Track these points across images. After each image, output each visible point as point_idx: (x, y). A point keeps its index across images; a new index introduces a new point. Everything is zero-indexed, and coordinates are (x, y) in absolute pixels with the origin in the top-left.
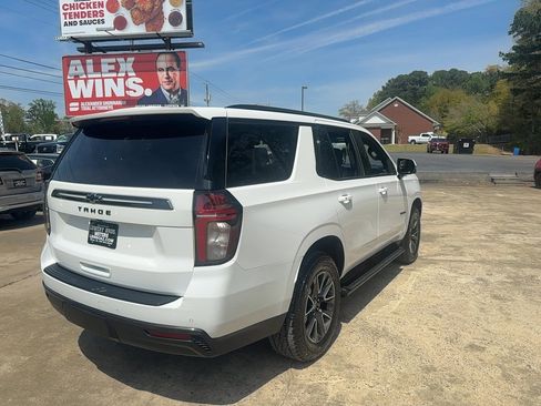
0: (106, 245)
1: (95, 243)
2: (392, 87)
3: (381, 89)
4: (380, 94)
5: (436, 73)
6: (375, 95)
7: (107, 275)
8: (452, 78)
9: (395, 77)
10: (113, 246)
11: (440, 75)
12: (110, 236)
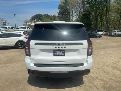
0: (62, 55)
1: (57, 55)
2: (35, 17)
3: (32, 17)
4: (32, 18)
5: (44, 15)
6: (31, 18)
7: (64, 62)
8: (47, 16)
9: (35, 15)
10: (64, 55)
11: (45, 15)
12: (63, 53)
